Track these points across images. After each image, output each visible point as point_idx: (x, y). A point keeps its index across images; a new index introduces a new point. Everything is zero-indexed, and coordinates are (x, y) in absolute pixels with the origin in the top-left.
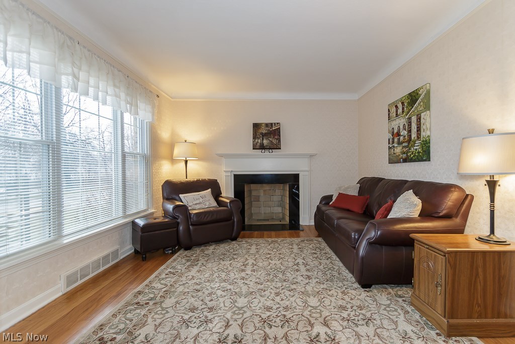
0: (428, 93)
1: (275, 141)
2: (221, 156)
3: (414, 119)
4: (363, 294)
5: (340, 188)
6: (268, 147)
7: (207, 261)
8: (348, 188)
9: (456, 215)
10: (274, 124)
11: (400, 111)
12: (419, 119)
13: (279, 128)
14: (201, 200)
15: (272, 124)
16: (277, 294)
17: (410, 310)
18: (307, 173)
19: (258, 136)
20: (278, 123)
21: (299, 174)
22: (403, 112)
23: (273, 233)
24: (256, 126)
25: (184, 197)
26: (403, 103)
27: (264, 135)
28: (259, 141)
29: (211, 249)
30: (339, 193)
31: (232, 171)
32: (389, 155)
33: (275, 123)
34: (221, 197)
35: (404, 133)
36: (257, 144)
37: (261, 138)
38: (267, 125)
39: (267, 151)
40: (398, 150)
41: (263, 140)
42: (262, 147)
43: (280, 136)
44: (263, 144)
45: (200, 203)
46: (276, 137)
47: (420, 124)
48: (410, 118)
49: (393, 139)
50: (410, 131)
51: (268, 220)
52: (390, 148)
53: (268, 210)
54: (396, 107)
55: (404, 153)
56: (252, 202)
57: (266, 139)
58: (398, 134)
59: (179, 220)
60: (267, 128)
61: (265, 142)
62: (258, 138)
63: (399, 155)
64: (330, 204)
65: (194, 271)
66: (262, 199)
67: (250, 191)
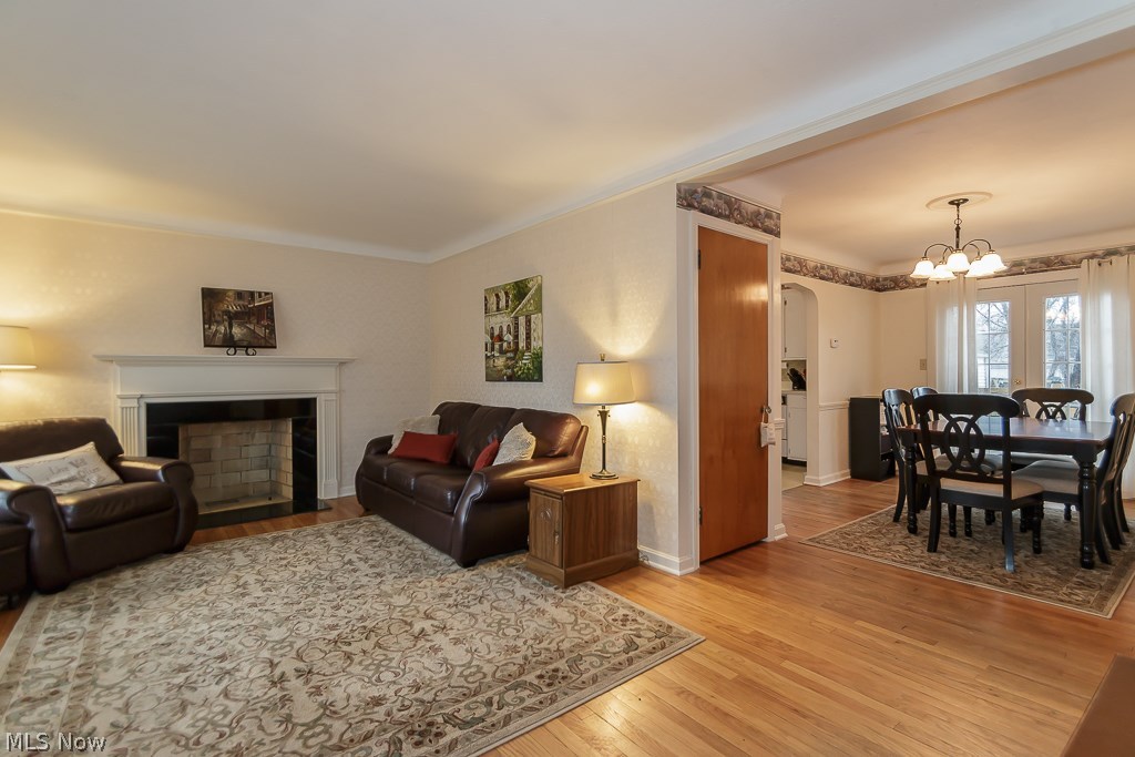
0: (540, 288)
1: (261, 332)
2: (109, 360)
3: (522, 320)
4: (468, 574)
5: (405, 423)
6: (245, 344)
7: (137, 599)
8: (420, 423)
9: (572, 454)
10: (256, 295)
11: (503, 303)
12: (528, 322)
13: (271, 304)
14: (73, 472)
15: (252, 293)
17: (525, 575)
18: (333, 397)
19: (218, 318)
20: (266, 294)
21: (315, 399)
22: (507, 306)
24: (211, 296)
25: (18, 469)
26: (506, 294)
27: (232, 318)
28: (222, 329)
29: (126, 578)
30: (406, 433)
31: (142, 397)
32: (487, 368)
33: (260, 293)
34: (123, 459)
35: (508, 337)
36: (215, 335)
37: (226, 324)
38: (239, 295)
39: (241, 352)
40: (500, 362)
41: (231, 327)
42: (230, 343)
43: (273, 321)
44: (232, 336)
45: (71, 479)
46: (265, 322)
47: (530, 329)
48: (516, 318)
49: (493, 344)
50: (516, 337)
51: (236, 501)
52: (487, 357)
53: (234, 479)
54: (497, 296)
55: (509, 368)
57: (240, 325)
58: (500, 338)
59: (31, 526)
60: (241, 303)
61: (237, 331)
62: (218, 323)
63: (502, 370)
64: (390, 452)
66: (218, 455)
67: (188, 440)
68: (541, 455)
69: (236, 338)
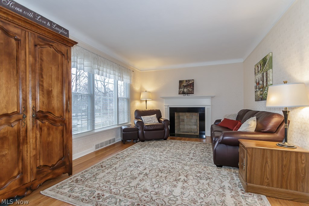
0: (271, 58)
1: (190, 90)
2: (163, 98)
3: (265, 74)
4: (214, 169)
5: (226, 115)
6: (187, 93)
7: (148, 147)
8: (230, 115)
11: (259, 69)
12: (267, 74)
13: (193, 82)
14: (151, 119)
15: (189, 80)
16: (172, 163)
17: (235, 179)
18: (209, 107)
19: (182, 87)
20: (192, 80)
21: (205, 108)
22: (260, 70)
23: (187, 139)
24: (181, 82)
25: (143, 118)
26: (260, 64)
27: (185, 87)
29: (152, 143)
30: (225, 118)
31: (168, 106)
32: (255, 96)
33: (191, 80)
34: (162, 118)
35: (261, 82)
36: (181, 91)
38: (186, 81)
39: (186, 95)
40: (259, 93)
41: (184, 89)
42: (184, 93)
43: (193, 87)
44: (184, 91)
45: (150, 121)
46: (191, 87)
47: (267, 78)
48: (263, 74)
49: (257, 86)
50: (263, 82)
51: (188, 132)
52: (255, 92)
53: (189, 127)
54: (258, 66)
55: (261, 95)
56: (180, 122)
57: (186, 88)
58: (259, 84)
59: (139, 128)
60: (187, 83)
61: (185, 90)
63: (259, 96)
65: (141, 150)
66: (186, 121)
67: (179, 116)
68: (258, 130)
69: (185, 92)
